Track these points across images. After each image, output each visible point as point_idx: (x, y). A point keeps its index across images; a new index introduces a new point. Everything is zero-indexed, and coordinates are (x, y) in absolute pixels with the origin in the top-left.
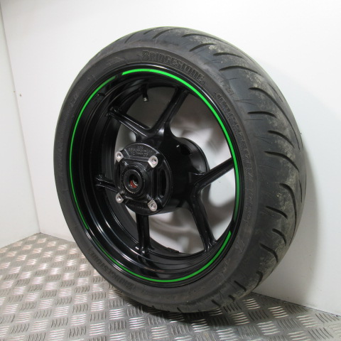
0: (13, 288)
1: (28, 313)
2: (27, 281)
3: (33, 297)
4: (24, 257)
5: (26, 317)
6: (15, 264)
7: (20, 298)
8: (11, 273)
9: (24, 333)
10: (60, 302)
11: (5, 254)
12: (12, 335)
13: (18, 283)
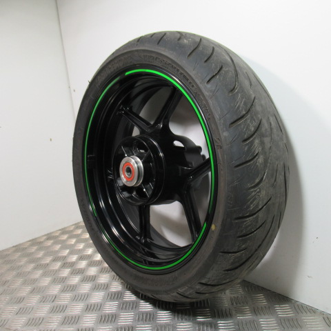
0: (59, 270)
1: (68, 295)
2: (72, 264)
3: (75, 280)
4: (73, 241)
5: (66, 298)
6: (64, 247)
7: (63, 280)
8: (60, 255)
9: (62, 313)
10: (97, 288)
11: (58, 236)
12: (51, 315)
13: (64, 265)
